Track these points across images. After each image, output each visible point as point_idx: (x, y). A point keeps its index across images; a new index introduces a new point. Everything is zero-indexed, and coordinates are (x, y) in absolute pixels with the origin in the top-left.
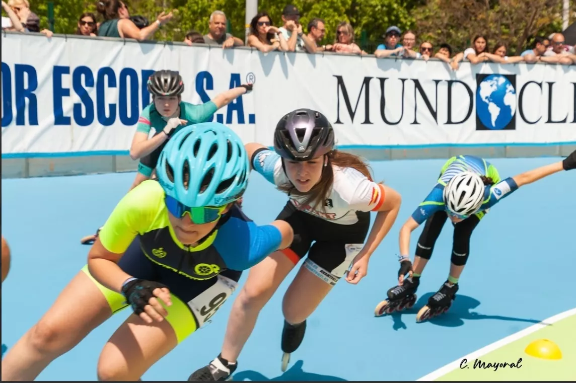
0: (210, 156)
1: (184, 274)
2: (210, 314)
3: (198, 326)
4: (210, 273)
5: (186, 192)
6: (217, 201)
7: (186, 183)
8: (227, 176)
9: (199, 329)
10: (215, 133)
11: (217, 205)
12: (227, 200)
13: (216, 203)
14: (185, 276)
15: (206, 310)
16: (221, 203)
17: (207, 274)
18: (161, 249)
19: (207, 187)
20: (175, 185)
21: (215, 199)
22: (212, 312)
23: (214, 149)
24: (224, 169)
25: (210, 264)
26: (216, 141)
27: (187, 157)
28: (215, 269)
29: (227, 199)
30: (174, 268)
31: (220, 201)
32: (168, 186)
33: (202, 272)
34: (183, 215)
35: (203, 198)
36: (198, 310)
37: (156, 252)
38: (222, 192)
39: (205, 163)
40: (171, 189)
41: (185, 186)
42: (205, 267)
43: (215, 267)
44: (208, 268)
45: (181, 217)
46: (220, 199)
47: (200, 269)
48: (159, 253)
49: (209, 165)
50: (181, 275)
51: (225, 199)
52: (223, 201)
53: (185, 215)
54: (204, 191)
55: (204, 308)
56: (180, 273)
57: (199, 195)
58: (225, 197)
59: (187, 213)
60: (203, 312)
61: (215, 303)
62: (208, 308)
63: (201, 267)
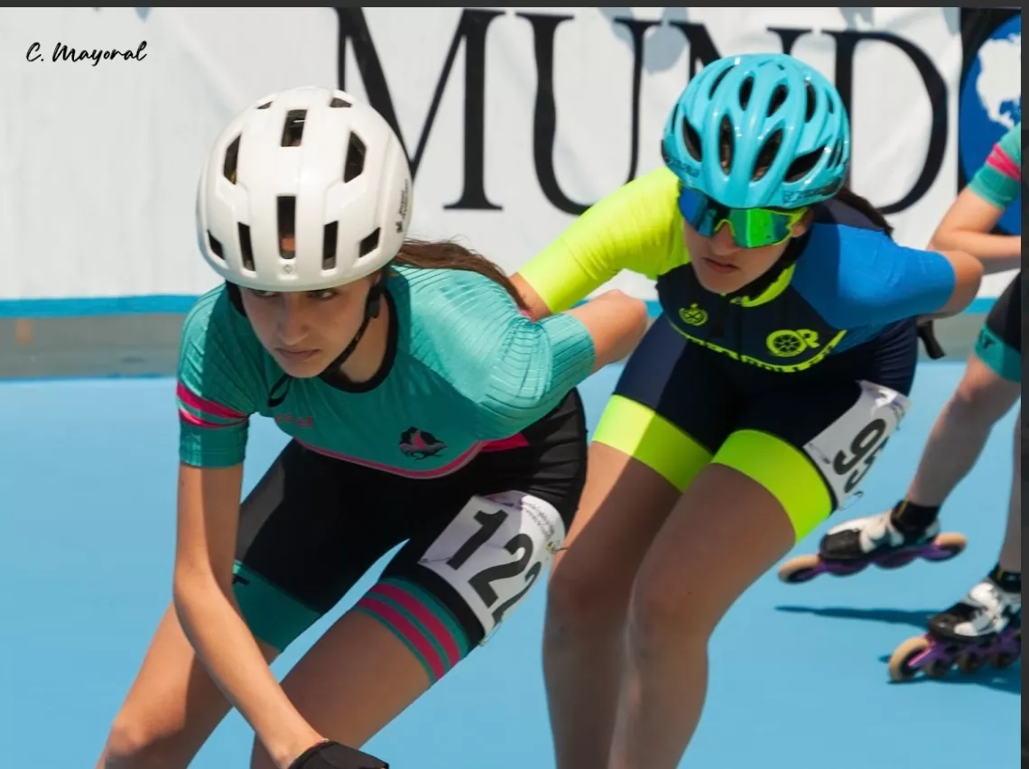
0: (772, 109)
1: (753, 360)
2: (855, 473)
3: (835, 504)
4: (801, 349)
5: (726, 179)
6: (787, 196)
7: (724, 163)
8: (807, 147)
9: (837, 512)
10: (782, 68)
11: (787, 205)
12: (806, 196)
13: (785, 202)
14: (755, 366)
15: (846, 462)
16: (794, 201)
17: (795, 353)
18: (694, 306)
19: (766, 170)
20: (703, 166)
21: (784, 192)
22: (860, 466)
23: (779, 96)
24: (801, 133)
25: (794, 329)
26: (785, 80)
27: (728, 110)
28: (808, 340)
29: (808, 193)
30: (730, 349)
31: (795, 197)
32: (689, 169)
33: (784, 350)
34: (717, 229)
35: (759, 189)
36: (827, 461)
37: (687, 316)
38: (796, 180)
39: (763, 122)
40: (695, 174)
41: (723, 168)
42: (786, 337)
43: (807, 336)
44: (794, 339)
45: (713, 234)
46: (792, 193)
47: (778, 341)
48: (692, 317)
49: (770, 125)
50: (747, 364)
51: (801, 193)
52: (799, 198)
53: (720, 229)
54: (761, 177)
55: (841, 456)
56: (744, 358)
57: (752, 185)
58: (802, 189)
59: (725, 223)
60: (840, 467)
61: (864, 444)
62: (850, 456)
63: (778, 340)
